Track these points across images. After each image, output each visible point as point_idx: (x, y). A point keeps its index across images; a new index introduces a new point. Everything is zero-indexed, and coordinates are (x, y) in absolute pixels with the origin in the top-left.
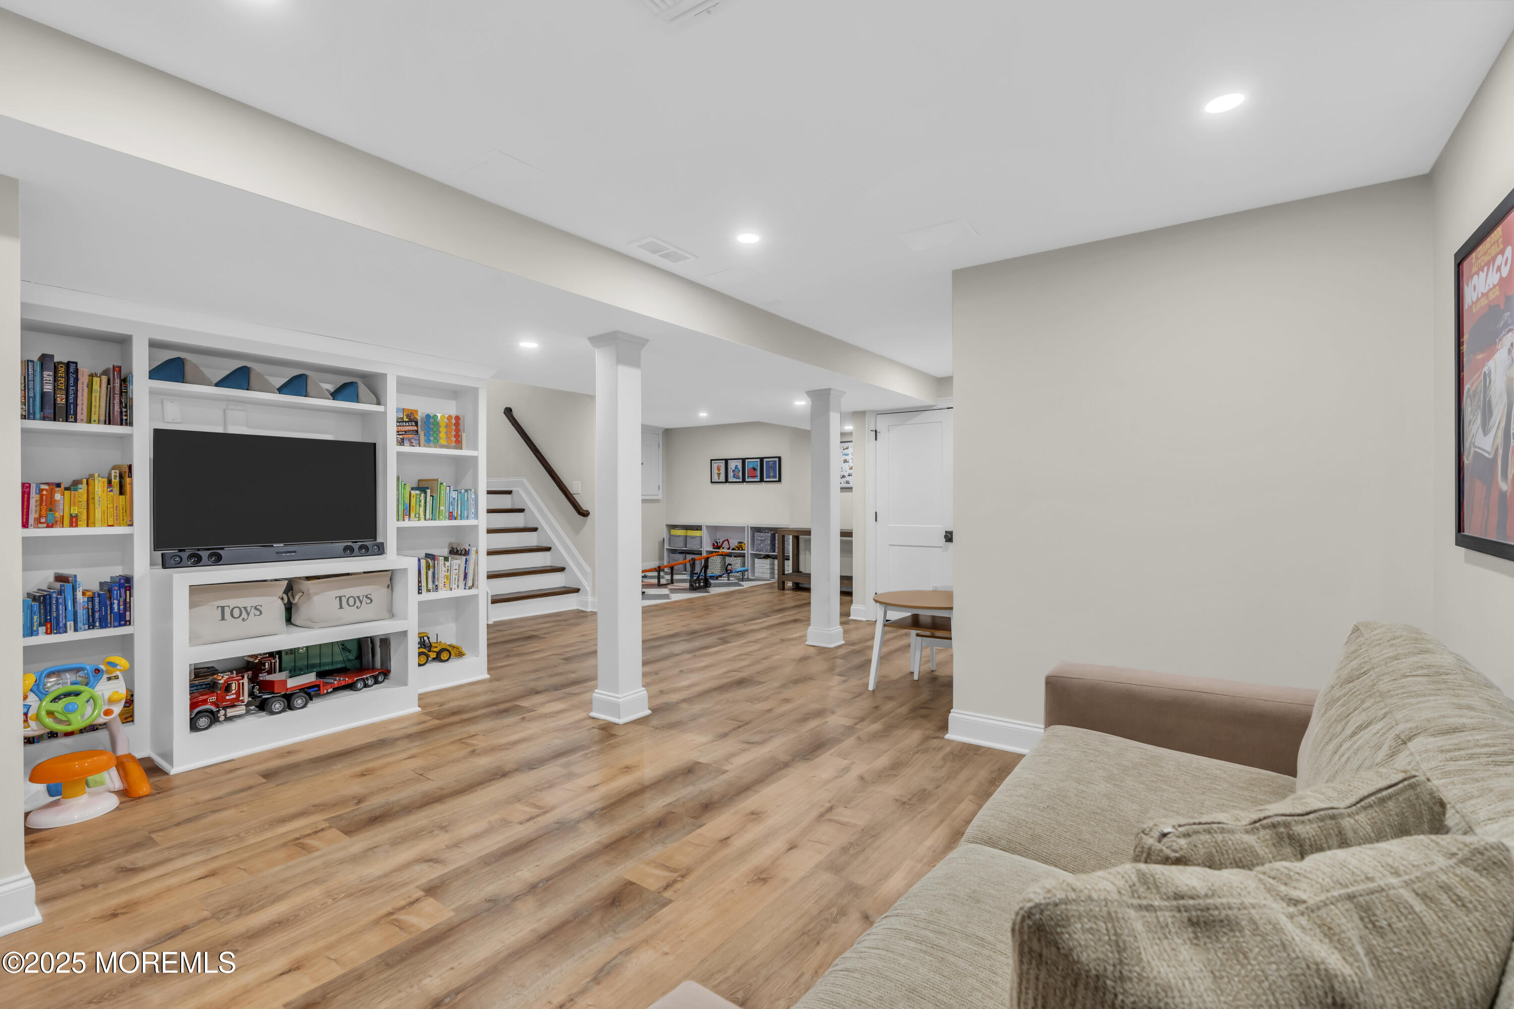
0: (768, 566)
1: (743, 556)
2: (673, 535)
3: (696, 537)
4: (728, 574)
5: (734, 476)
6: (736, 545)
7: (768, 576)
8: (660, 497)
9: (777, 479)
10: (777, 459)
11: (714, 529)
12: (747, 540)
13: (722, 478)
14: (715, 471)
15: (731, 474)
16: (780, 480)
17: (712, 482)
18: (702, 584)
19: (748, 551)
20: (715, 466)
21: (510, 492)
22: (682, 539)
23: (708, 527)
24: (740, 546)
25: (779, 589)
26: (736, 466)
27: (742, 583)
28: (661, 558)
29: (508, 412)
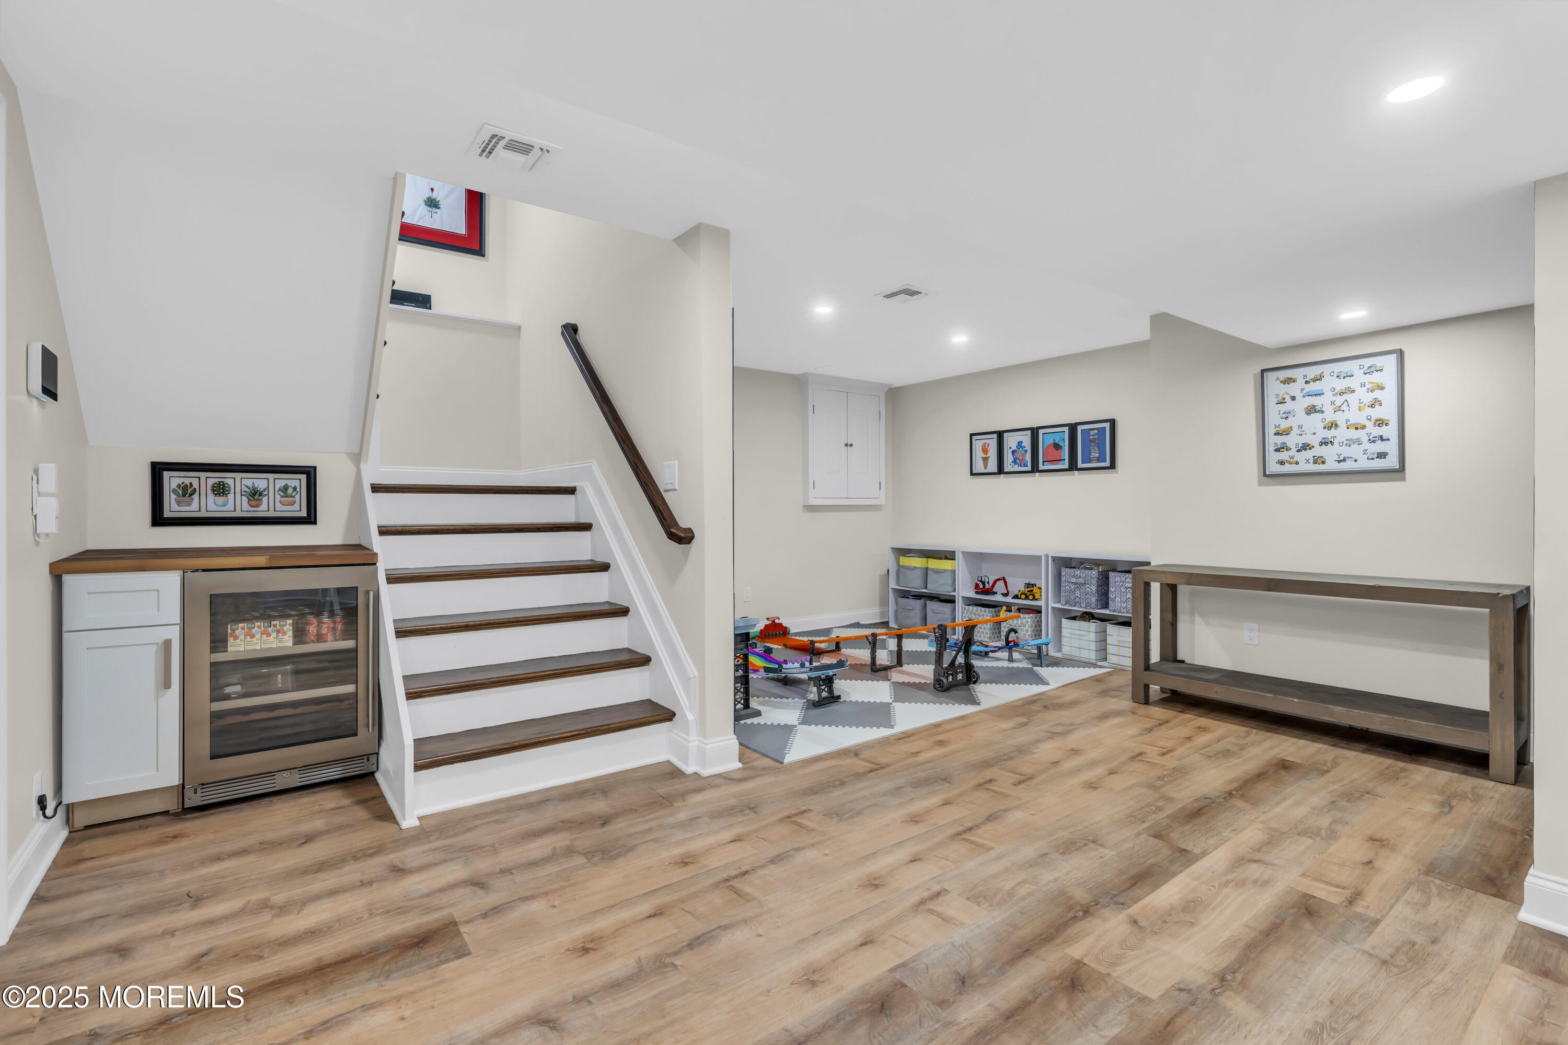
0: (1092, 636)
1: (1038, 611)
2: (905, 567)
3: (945, 571)
4: (1010, 649)
5: (1015, 462)
6: (1022, 589)
7: (1092, 656)
8: (882, 501)
9: (1107, 464)
10: (1107, 425)
11: (977, 558)
12: (1045, 580)
13: (993, 466)
14: (979, 454)
15: (1008, 458)
16: (1113, 466)
17: (972, 474)
18: (960, 676)
19: (1048, 601)
20: (978, 445)
21: (571, 491)
22: (919, 573)
23: (966, 554)
24: (1030, 591)
25: (1135, 699)
26: (1020, 443)
27: (1043, 671)
28: (884, 602)
29: (571, 331)
